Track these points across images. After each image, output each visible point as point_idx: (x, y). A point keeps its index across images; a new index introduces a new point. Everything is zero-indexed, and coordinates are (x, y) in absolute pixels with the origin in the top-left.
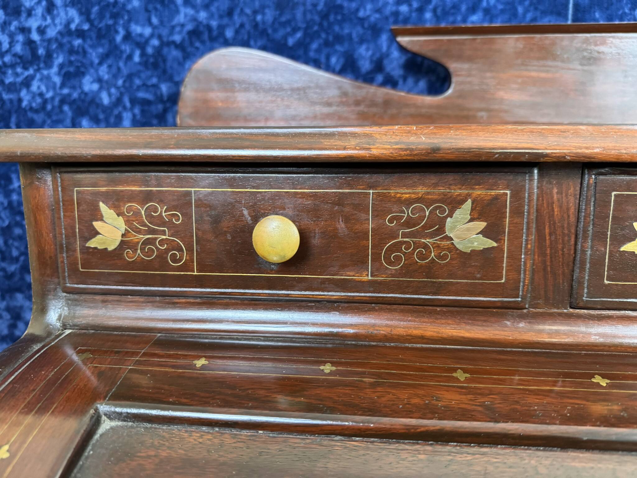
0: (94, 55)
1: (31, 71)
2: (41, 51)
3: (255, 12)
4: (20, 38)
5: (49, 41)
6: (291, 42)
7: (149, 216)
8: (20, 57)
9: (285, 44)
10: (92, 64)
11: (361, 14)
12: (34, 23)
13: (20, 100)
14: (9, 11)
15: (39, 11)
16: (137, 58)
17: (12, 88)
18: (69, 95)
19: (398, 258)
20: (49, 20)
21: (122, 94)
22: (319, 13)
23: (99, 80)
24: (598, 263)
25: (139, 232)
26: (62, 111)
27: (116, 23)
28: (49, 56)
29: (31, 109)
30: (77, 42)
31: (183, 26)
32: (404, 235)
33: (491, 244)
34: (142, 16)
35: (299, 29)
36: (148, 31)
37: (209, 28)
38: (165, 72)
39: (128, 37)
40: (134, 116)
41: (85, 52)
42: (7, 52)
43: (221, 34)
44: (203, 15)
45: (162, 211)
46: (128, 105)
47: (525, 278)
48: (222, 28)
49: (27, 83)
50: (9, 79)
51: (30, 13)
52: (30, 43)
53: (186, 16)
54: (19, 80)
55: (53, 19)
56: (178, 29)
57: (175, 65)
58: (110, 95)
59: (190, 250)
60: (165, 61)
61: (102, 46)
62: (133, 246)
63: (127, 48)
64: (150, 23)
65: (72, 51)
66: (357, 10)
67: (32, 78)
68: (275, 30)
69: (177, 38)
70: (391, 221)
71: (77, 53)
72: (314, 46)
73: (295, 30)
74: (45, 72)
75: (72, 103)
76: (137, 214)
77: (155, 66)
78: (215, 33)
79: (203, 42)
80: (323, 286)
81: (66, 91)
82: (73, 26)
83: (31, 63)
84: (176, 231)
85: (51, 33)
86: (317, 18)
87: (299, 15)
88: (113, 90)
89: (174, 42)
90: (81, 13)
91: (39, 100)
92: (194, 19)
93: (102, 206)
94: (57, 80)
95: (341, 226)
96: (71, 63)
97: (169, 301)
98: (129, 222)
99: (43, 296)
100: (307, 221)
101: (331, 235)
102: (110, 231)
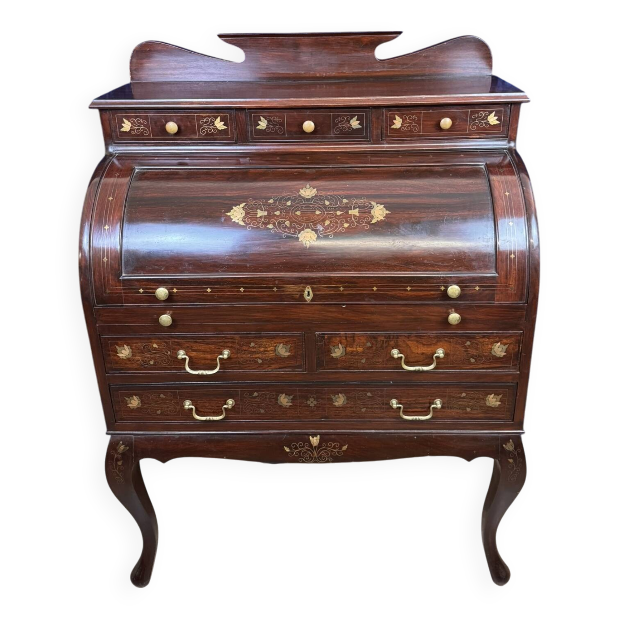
7: (137, 122)
19: (204, 132)
24: (252, 132)
25: (135, 126)
32: (205, 126)
33: (225, 127)
45: (141, 121)
47: (235, 136)
59: (149, 131)
62: (134, 130)
70: (201, 122)
76: (134, 121)
80: (186, 139)
84: (145, 126)
93: (124, 119)
95: (189, 123)
97: (145, 145)
98: (132, 124)
99: (108, 145)
100: (180, 123)
101: (186, 126)
102: (127, 126)
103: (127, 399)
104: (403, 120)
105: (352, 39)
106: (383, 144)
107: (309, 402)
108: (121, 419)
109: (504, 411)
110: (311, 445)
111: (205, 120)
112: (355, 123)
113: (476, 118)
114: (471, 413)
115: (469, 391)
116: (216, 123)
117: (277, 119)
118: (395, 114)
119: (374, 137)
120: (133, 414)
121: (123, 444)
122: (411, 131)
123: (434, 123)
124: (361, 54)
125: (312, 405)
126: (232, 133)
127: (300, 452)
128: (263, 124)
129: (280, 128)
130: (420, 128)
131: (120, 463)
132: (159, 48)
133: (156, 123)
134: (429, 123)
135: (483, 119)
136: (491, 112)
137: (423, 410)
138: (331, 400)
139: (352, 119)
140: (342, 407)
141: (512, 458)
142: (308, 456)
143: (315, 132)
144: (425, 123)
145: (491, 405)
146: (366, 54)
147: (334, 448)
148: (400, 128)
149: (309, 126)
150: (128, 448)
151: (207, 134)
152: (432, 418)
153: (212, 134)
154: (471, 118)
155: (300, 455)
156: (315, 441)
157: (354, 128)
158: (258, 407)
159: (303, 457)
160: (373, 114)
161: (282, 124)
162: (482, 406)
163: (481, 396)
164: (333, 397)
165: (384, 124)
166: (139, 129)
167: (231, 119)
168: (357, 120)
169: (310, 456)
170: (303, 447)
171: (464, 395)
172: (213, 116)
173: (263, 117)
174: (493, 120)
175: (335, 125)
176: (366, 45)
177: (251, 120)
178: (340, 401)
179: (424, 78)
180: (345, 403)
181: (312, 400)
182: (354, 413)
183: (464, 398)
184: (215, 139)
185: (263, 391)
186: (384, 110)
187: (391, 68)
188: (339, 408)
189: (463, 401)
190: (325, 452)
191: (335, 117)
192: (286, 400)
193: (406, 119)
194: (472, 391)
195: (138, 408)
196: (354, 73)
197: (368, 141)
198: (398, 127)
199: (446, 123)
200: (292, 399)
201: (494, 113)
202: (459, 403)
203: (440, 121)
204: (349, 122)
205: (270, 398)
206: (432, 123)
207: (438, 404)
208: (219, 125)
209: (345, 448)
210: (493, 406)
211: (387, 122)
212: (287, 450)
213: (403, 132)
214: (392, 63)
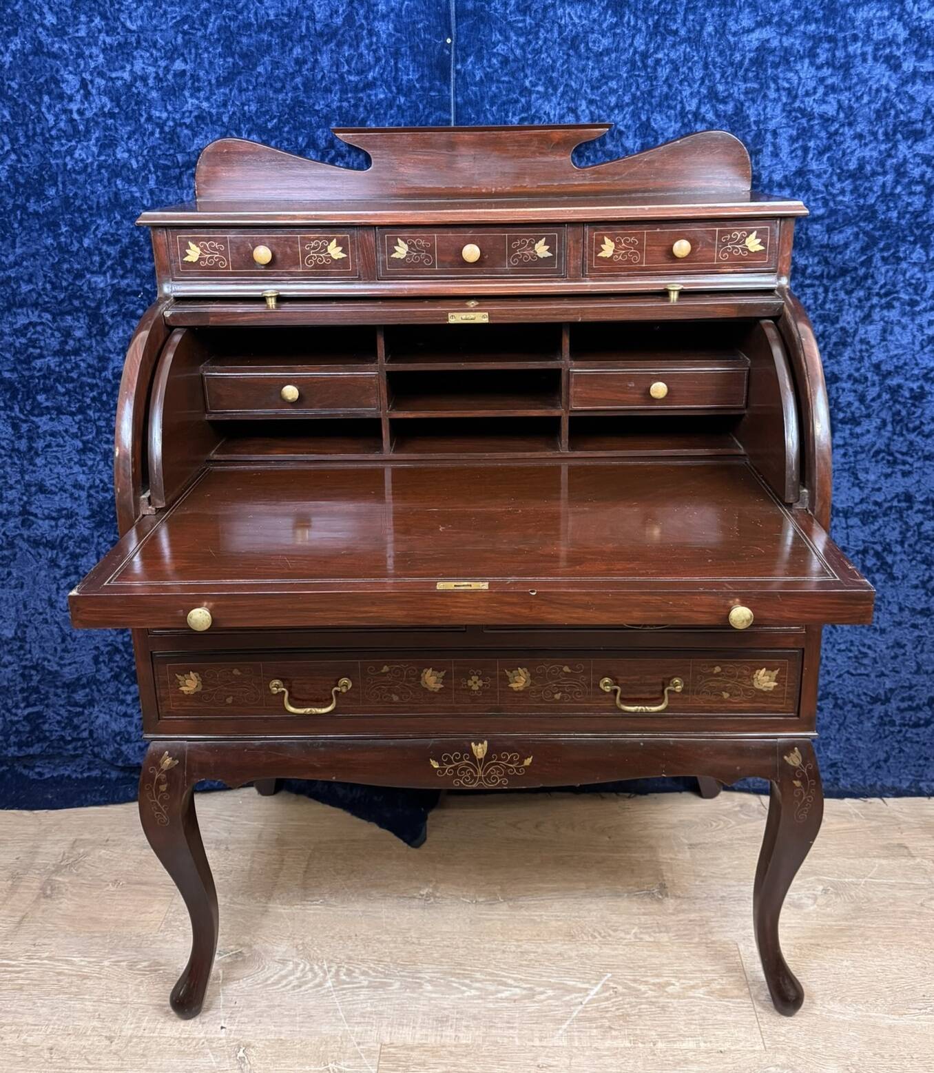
0: (124, 131)
1: (73, 143)
2: (81, 127)
3: (243, 104)
4: (63, 117)
5: (88, 120)
6: (270, 125)
7: (210, 247)
8: (64, 132)
9: (266, 126)
10: (122, 138)
11: (317, 107)
12: (74, 107)
13: (65, 165)
14: (53, 96)
15: (78, 97)
16: (157, 135)
17: (57, 155)
18: (106, 161)
19: (311, 262)
20: (86, 105)
21: (147, 161)
22: (288, 106)
23: (129, 151)
24: (384, 262)
25: (206, 253)
26: (100, 173)
27: (139, 109)
28: (88, 131)
29: (75, 170)
30: (110, 122)
31: (191, 112)
32: (313, 253)
33: (344, 255)
34: (159, 103)
35: (275, 117)
36: (164, 115)
37: (210, 114)
38: (179, 145)
39: (149, 119)
40: (158, 177)
41: (116, 129)
42: (52, 128)
43: (219, 118)
44: (205, 105)
45: (216, 245)
46: (152, 169)
47: (359, 268)
48: (220, 115)
49: (70, 152)
50: (56, 148)
51: (71, 99)
52: (72, 120)
53: (192, 105)
54: (64, 149)
55: (90, 104)
56: (187, 114)
57: (187, 141)
58: (138, 162)
60: (179, 137)
61: (130, 125)
62: (204, 260)
63: (150, 127)
64: (167, 110)
65: (107, 128)
66: (314, 104)
67: (75, 148)
68: (258, 118)
69: (187, 121)
70: (307, 247)
71: (111, 130)
72: (286, 129)
73: (272, 118)
74: (85, 144)
75: (107, 168)
76: (205, 246)
77: (172, 141)
78: (214, 118)
79: (207, 125)
80: (283, 274)
81: (103, 158)
82: (106, 110)
83: (73, 136)
84: (222, 253)
85: (89, 114)
86: (287, 110)
87: (274, 107)
88: (140, 158)
89: (185, 124)
90: (112, 101)
91: (81, 165)
92: (199, 107)
93: (190, 243)
94: (95, 149)
95: (288, 250)
96: (105, 136)
97: (220, 282)
98: (201, 250)
99: (162, 282)
100: (275, 248)
101: (285, 254)
102: (194, 253)
103: (179, 677)
104: (616, 244)
105: (536, 135)
106: (585, 281)
107: (470, 683)
108: (169, 713)
109: (783, 698)
110: (473, 758)
111: (313, 244)
112: (542, 250)
113: (727, 242)
114: (731, 702)
115: (726, 662)
116: (329, 248)
117: (423, 243)
118: (603, 235)
119: (572, 272)
120: (188, 704)
121: (169, 755)
122: (629, 261)
123: (664, 248)
124: (550, 159)
125: (475, 688)
126: (354, 265)
127: (455, 769)
128: (401, 251)
129: (426, 256)
130: (642, 257)
131: (163, 788)
132: (242, 148)
133: (238, 248)
134: (655, 248)
135: (738, 243)
136: (750, 232)
137: (652, 696)
138: (506, 679)
139: (537, 242)
140: (523, 691)
141: (800, 780)
142: (468, 775)
143: (479, 263)
144: (649, 248)
145: (761, 687)
146: (558, 158)
147: (511, 762)
148: (612, 257)
149: (471, 252)
150: (177, 762)
151: (316, 266)
152: (667, 709)
153: (324, 266)
154: (719, 240)
155: (455, 774)
156: (480, 750)
157: (541, 256)
158: (390, 691)
159: (461, 778)
160: (569, 234)
161: (430, 251)
162: (747, 690)
163: (745, 672)
164: (508, 673)
165: (587, 250)
166: (212, 258)
167: (353, 243)
168: (545, 244)
169: (472, 776)
170: (461, 759)
171: (718, 669)
172: (326, 238)
173: (402, 240)
174: (753, 244)
175: (512, 251)
176: (558, 144)
177: (383, 244)
178: (520, 680)
179: (646, 195)
180: (528, 684)
181: (475, 678)
182: (542, 701)
183: (718, 675)
184: (328, 274)
185: (398, 663)
186: (587, 229)
187: (595, 179)
188: (519, 692)
189: (718, 681)
190: (497, 769)
191: (511, 240)
192: (433, 679)
193: (620, 243)
194: (731, 663)
195: (196, 693)
196: (538, 187)
197: (562, 277)
198: (609, 256)
199: (682, 248)
200: (443, 678)
201: (755, 233)
202: (711, 684)
203: (672, 246)
204: (533, 246)
205: (408, 676)
206: (660, 248)
207: (678, 685)
208: (335, 251)
209: (528, 762)
210: (765, 689)
211: (591, 248)
212: (436, 765)
213: (616, 263)
214: (598, 172)
